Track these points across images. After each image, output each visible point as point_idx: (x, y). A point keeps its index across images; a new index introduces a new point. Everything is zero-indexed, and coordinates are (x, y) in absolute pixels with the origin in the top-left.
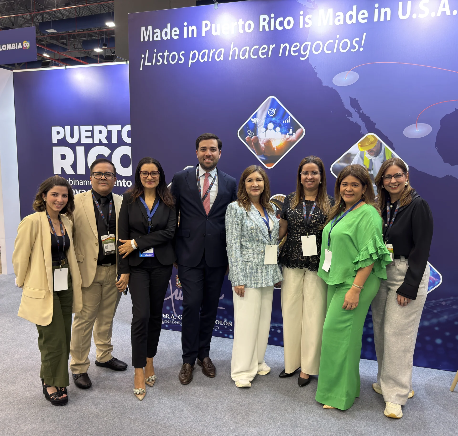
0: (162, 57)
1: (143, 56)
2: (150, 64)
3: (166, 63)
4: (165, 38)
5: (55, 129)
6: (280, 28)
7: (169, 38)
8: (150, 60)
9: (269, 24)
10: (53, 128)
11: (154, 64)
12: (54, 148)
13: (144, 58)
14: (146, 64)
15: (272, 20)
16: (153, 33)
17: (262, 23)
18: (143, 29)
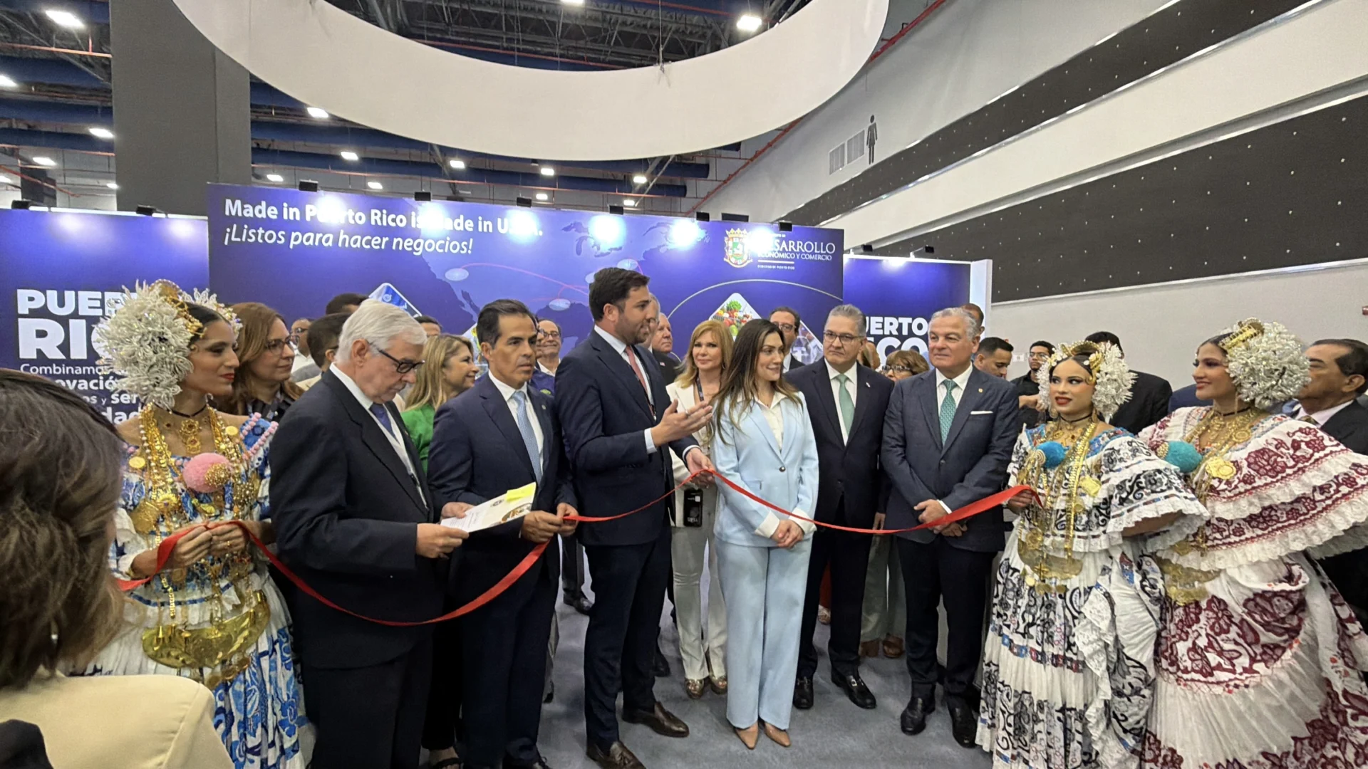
0: (256, 235)
1: (228, 230)
2: (239, 240)
3: (261, 241)
4: (259, 216)
5: (23, 294)
6: (393, 224)
7: (264, 216)
8: (239, 234)
9: (381, 219)
10: (20, 292)
11: (244, 239)
12: (20, 320)
13: (231, 233)
14: (233, 239)
15: (384, 217)
16: (243, 209)
17: (373, 217)
18: (228, 202)
